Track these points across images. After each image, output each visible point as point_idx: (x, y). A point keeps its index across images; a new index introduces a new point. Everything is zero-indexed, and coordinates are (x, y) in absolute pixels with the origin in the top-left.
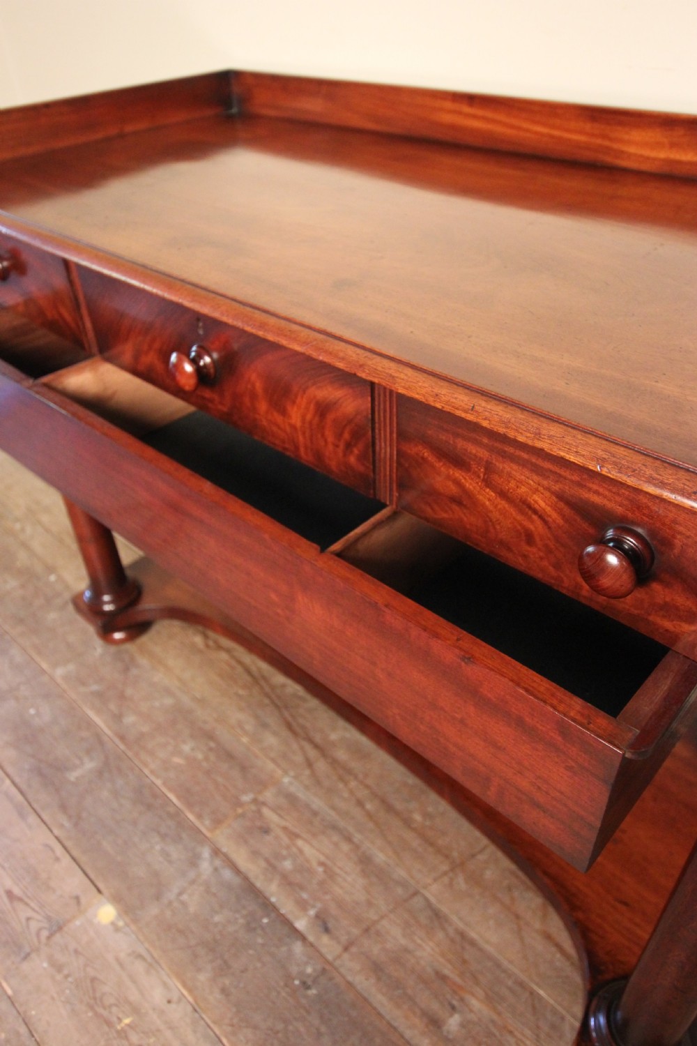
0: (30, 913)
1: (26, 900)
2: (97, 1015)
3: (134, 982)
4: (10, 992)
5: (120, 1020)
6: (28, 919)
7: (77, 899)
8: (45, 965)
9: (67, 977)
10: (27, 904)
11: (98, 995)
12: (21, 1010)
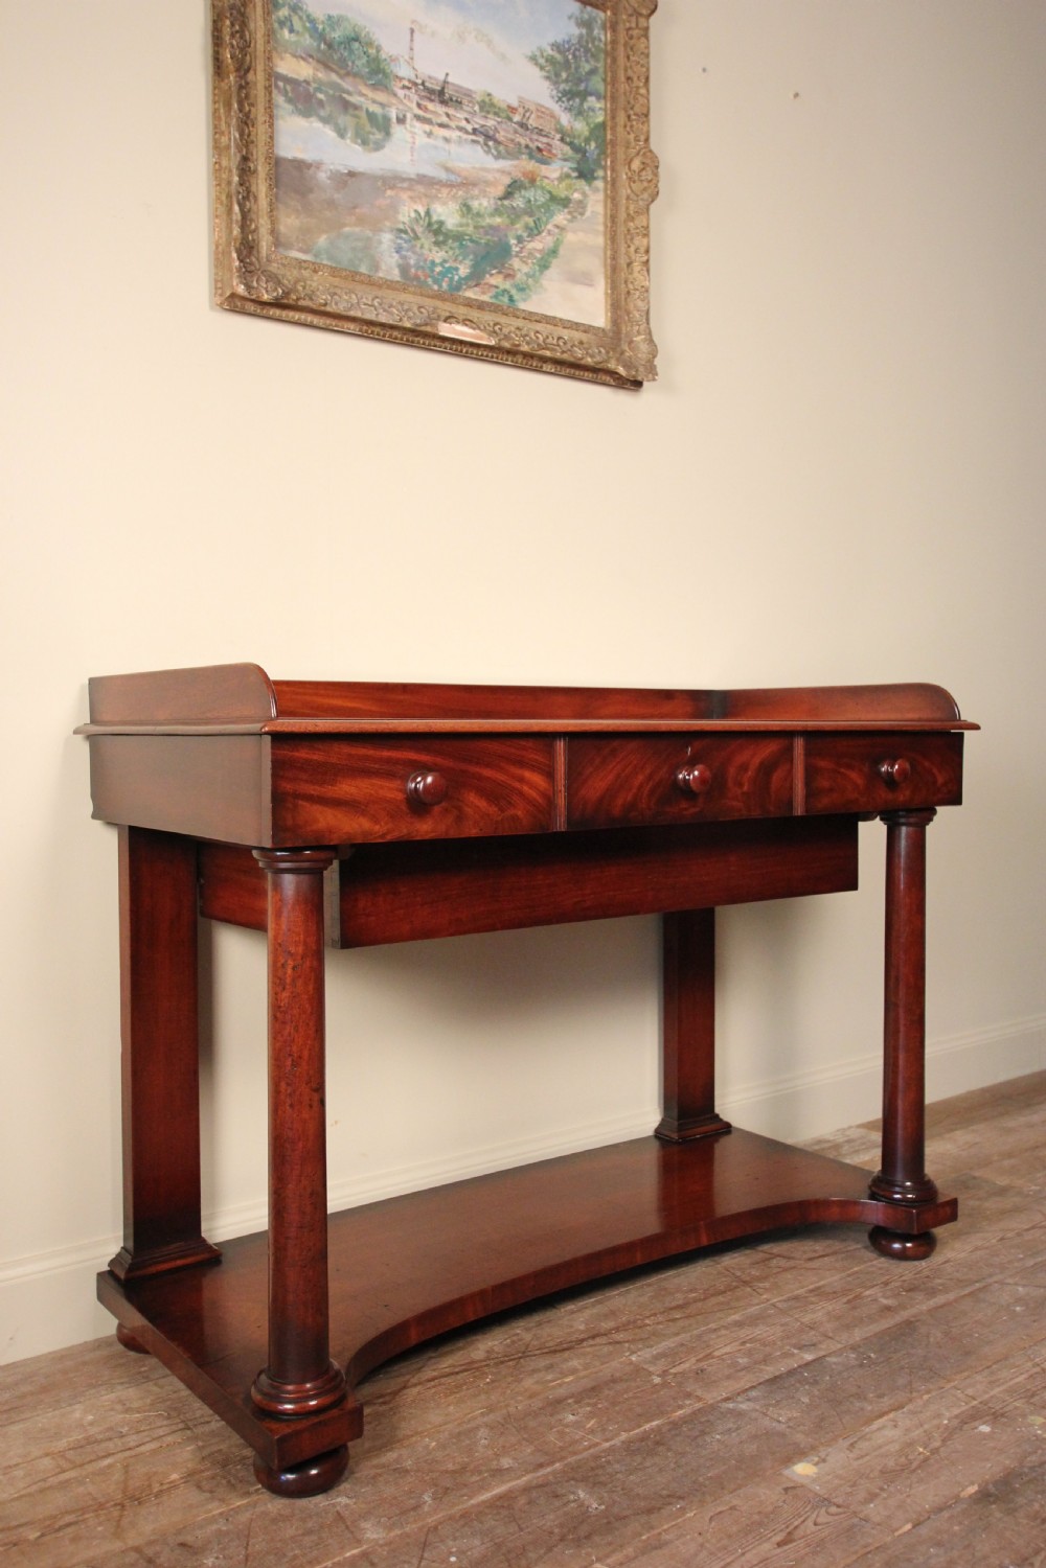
0: (810, 1523)
1: (791, 1528)
2: (919, 1467)
3: (880, 1447)
4: (908, 1526)
5: (920, 1454)
6: (815, 1524)
7: (786, 1490)
8: (872, 1505)
9: (882, 1489)
10: (796, 1527)
11: (898, 1468)
12: (926, 1516)
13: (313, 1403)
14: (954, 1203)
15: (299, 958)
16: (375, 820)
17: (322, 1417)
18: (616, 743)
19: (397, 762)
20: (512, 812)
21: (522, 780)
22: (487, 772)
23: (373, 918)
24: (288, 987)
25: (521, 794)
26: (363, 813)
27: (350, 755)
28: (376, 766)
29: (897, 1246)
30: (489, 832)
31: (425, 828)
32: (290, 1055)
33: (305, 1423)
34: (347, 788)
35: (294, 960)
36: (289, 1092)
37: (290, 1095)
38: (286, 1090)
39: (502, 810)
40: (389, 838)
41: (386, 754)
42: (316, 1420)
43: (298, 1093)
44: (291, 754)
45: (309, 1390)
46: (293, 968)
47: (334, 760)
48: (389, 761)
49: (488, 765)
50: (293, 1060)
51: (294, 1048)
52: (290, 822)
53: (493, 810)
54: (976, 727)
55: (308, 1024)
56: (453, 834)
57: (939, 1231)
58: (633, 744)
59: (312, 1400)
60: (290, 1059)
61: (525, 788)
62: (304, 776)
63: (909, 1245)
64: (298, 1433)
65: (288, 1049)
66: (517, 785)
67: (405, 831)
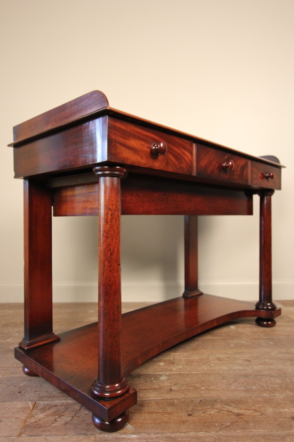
13: (119, 392)
14: (280, 310)
15: (113, 211)
16: (141, 157)
17: (123, 398)
18: (209, 149)
19: (149, 137)
20: (182, 165)
21: (185, 154)
22: (175, 149)
23: (131, 204)
24: (109, 222)
25: (184, 159)
26: (138, 154)
27: (134, 130)
28: (142, 137)
29: (265, 323)
30: (175, 171)
31: (157, 165)
32: (109, 250)
33: (116, 401)
34: (133, 143)
35: (111, 212)
36: (109, 266)
37: (110, 266)
38: (108, 265)
39: (179, 164)
40: (146, 166)
41: (145, 133)
42: (121, 399)
43: (112, 266)
44: (114, 124)
45: (118, 387)
46: (111, 215)
47: (129, 131)
48: (146, 136)
49: (175, 146)
50: (111, 252)
51: (111, 248)
52: (114, 152)
53: (177, 163)
54: (284, 167)
55: (116, 238)
56: (165, 169)
57: (276, 319)
58: (212, 151)
59: (119, 391)
60: (110, 252)
61: (186, 158)
62: (118, 134)
63: (270, 323)
64: (115, 406)
65: (109, 248)
66: (183, 156)
67: (151, 165)
